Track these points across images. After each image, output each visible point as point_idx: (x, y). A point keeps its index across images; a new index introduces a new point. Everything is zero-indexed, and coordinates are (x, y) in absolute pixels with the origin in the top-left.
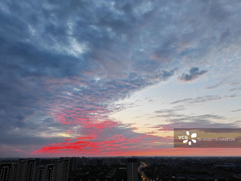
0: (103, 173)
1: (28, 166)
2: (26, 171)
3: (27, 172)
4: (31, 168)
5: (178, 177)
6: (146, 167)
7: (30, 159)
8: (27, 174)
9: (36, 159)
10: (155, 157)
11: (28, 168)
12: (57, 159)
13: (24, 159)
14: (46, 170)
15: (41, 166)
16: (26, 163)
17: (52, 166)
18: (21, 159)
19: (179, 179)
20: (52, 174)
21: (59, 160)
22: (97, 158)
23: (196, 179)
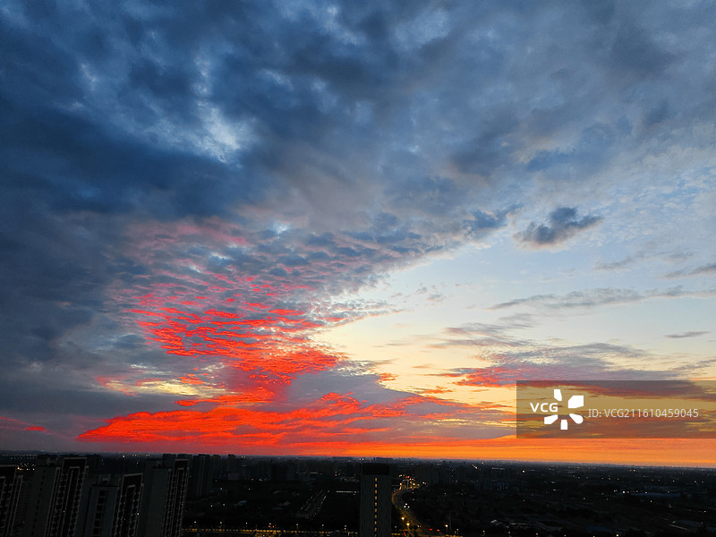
0: (287, 504)
1: (65, 477)
2: (59, 492)
3: (61, 495)
4: (74, 481)
5: (507, 523)
6: (415, 490)
7: (72, 455)
8: (60, 501)
9: (88, 456)
10: (444, 462)
11: (63, 484)
12: (152, 459)
13: (53, 457)
14: (119, 491)
15: (104, 479)
16: (58, 468)
17: (136, 480)
18: (43, 457)
19: (511, 526)
20: (136, 504)
21: (158, 462)
22: (272, 459)
23: (560, 529)
